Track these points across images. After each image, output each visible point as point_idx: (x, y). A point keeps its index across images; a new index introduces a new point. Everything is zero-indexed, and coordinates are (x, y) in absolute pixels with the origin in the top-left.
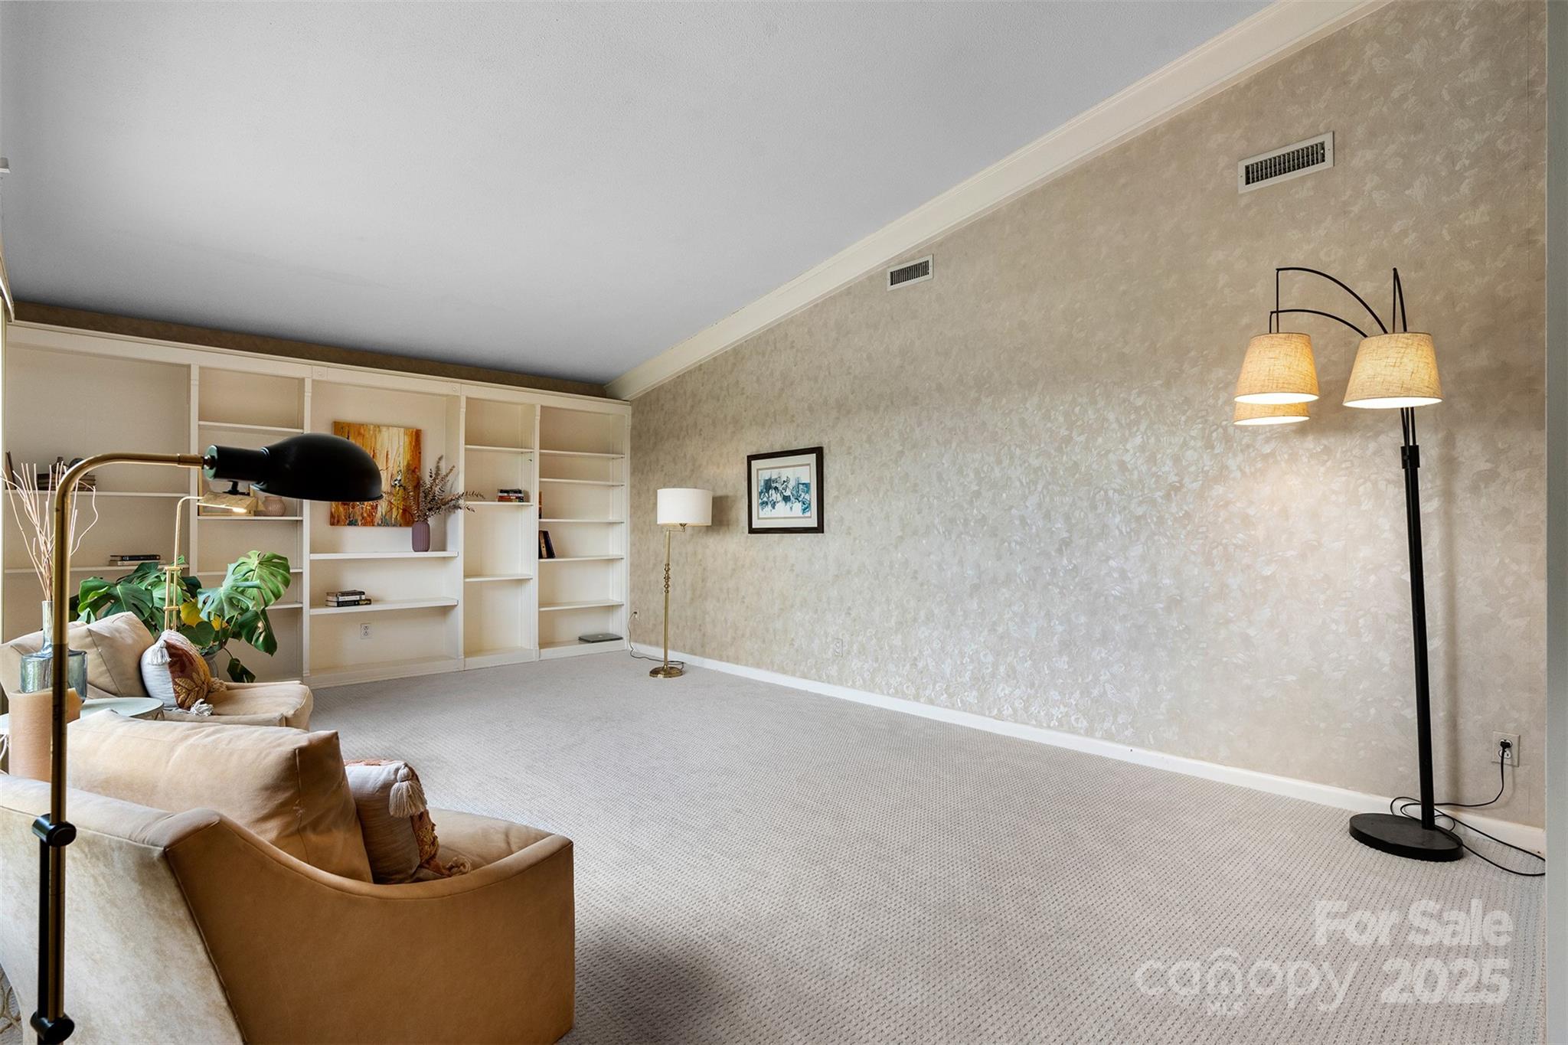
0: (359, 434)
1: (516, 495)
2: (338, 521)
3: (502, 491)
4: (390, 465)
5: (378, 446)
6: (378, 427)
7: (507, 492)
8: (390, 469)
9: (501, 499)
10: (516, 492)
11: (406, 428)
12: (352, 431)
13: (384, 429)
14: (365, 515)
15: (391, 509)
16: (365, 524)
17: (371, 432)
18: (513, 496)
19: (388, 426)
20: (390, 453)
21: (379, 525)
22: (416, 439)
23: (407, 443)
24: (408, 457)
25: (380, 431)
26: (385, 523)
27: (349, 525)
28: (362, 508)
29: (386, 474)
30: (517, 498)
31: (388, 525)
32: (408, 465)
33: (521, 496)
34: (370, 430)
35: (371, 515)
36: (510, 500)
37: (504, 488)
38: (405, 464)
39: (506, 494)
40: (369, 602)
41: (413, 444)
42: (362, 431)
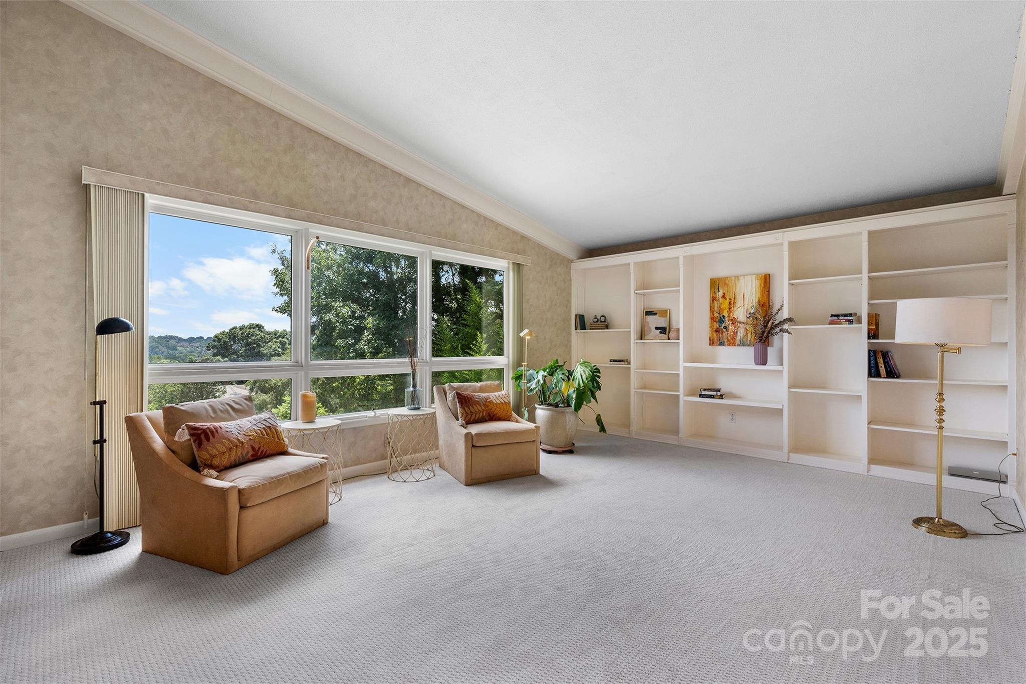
0: (725, 284)
1: (846, 318)
2: (713, 343)
3: (832, 316)
4: (746, 302)
5: (738, 291)
6: (737, 277)
7: (837, 316)
8: (746, 306)
9: (832, 323)
10: (845, 315)
11: (757, 275)
12: (721, 284)
13: (742, 278)
14: (729, 338)
15: (747, 334)
16: (729, 345)
17: (733, 282)
18: (843, 319)
19: (744, 276)
20: (745, 295)
21: (738, 345)
22: (766, 281)
23: (758, 284)
24: (759, 295)
25: (738, 280)
26: (743, 344)
27: (719, 345)
28: (728, 334)
29: (743, 310)
30: (847, 321)
31: (744, 345)
32: (759, 301)
33: (850, 318)
34: (732, 280)
35: (733, 338)
36: (840, 323)
37: (834, 313)
38: (757, 300)
39: (836, 318)
40: (721, 397)
41: (763, 285)
42: (727, 282)
